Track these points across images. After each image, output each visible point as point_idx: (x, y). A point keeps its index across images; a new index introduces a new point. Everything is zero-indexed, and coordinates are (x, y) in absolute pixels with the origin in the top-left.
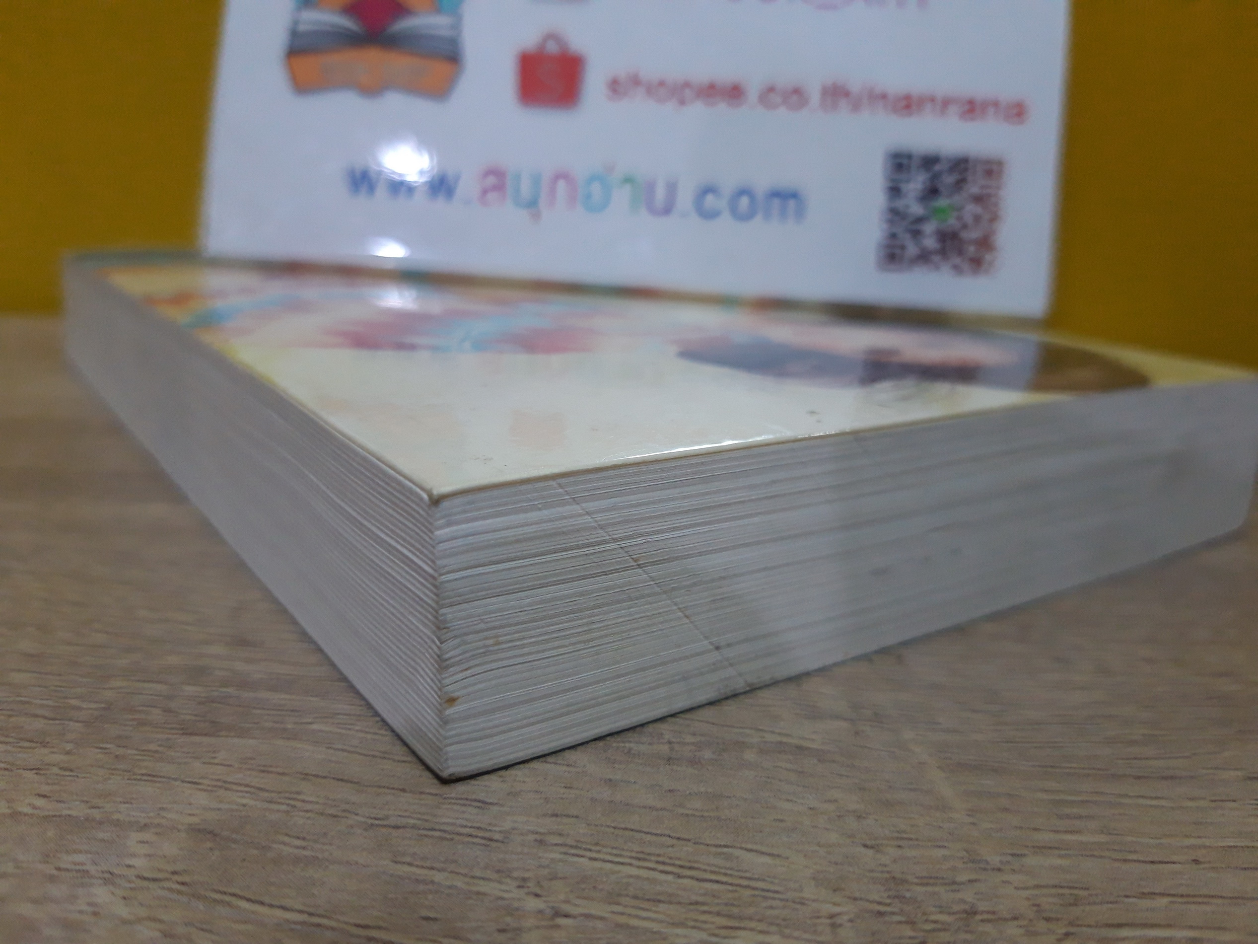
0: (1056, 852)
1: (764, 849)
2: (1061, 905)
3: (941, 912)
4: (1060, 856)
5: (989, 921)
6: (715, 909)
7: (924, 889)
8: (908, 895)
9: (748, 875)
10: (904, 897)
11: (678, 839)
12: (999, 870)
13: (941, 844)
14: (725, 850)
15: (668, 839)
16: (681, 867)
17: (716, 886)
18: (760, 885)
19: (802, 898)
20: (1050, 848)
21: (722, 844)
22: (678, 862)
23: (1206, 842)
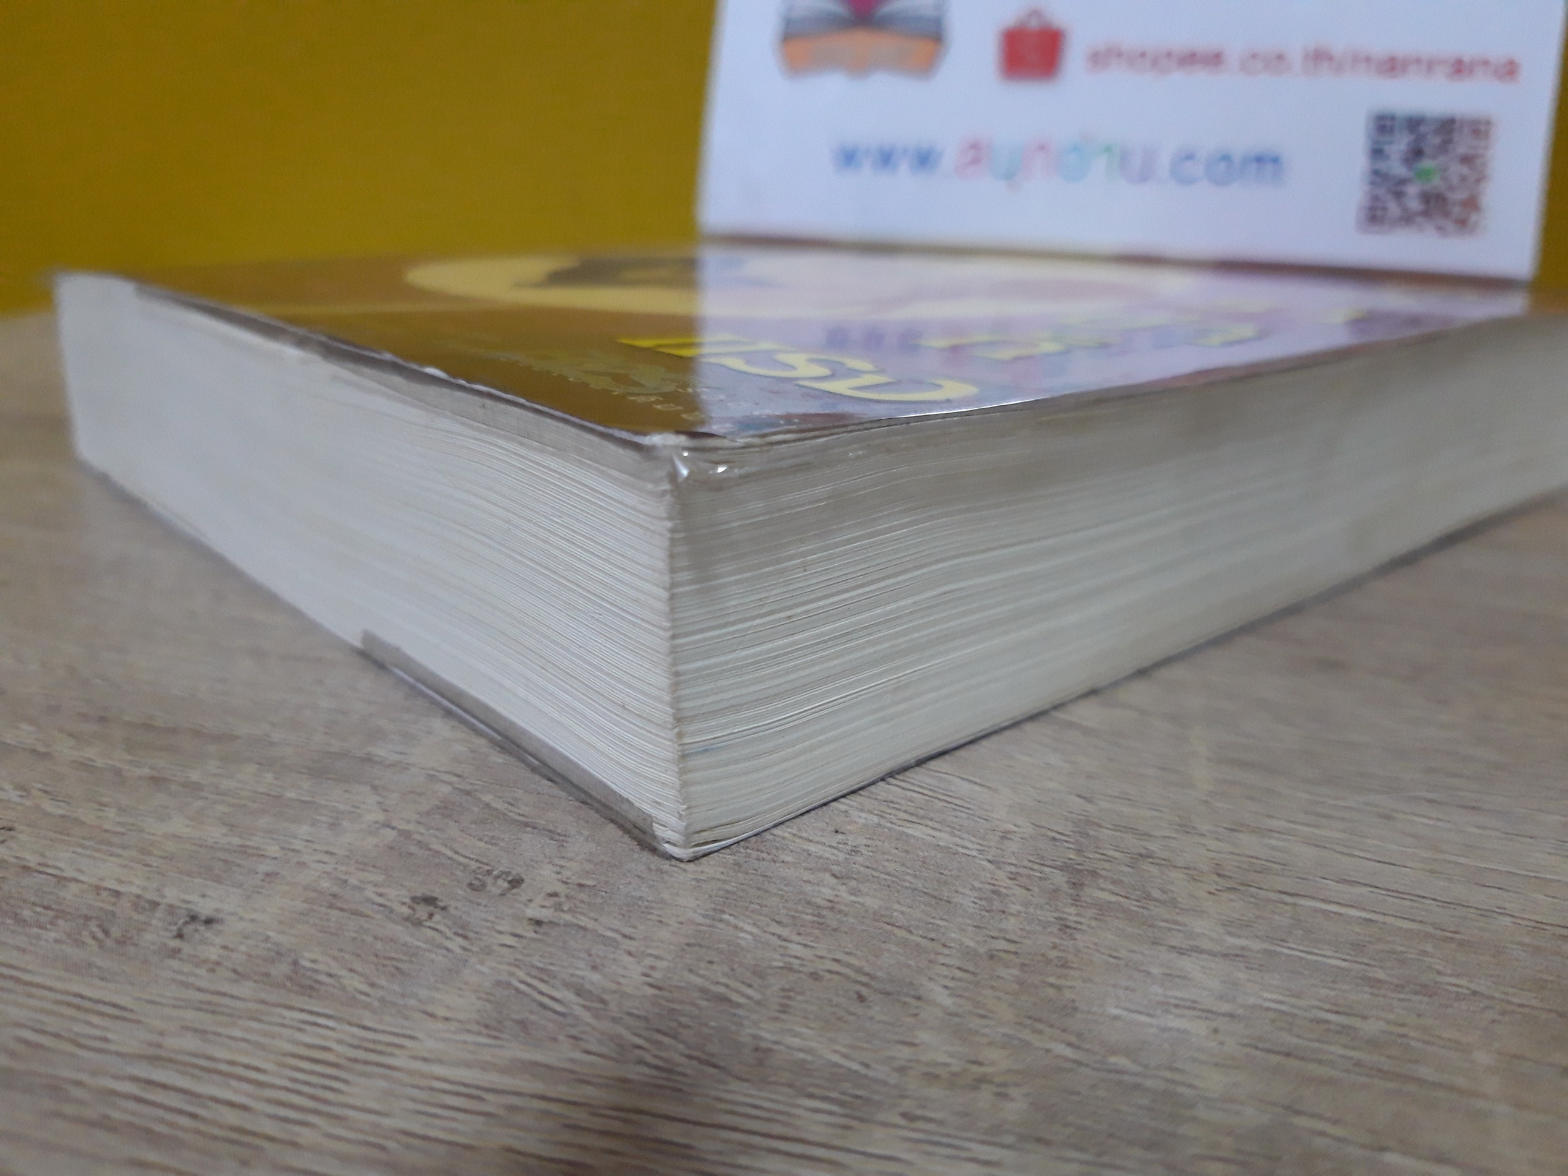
0: (1277, 835)
1: (977, 780)
2: (1245, 869)
3: (1115, 850)
4: (1279, 839)
5: (1157, 864)
6: (903, 808)
7: (1113, 833)
8: (1092, 833)
9: (950, 794)
10: (1088, 835)
12: (1202, 835)
13: (1159, 808)
14: (942, 775)
17: (916, 795)
18: (957, 801)
19: (988, 816)
20: (1274, 832)
21: (944, 771)
23: (1462, 860)
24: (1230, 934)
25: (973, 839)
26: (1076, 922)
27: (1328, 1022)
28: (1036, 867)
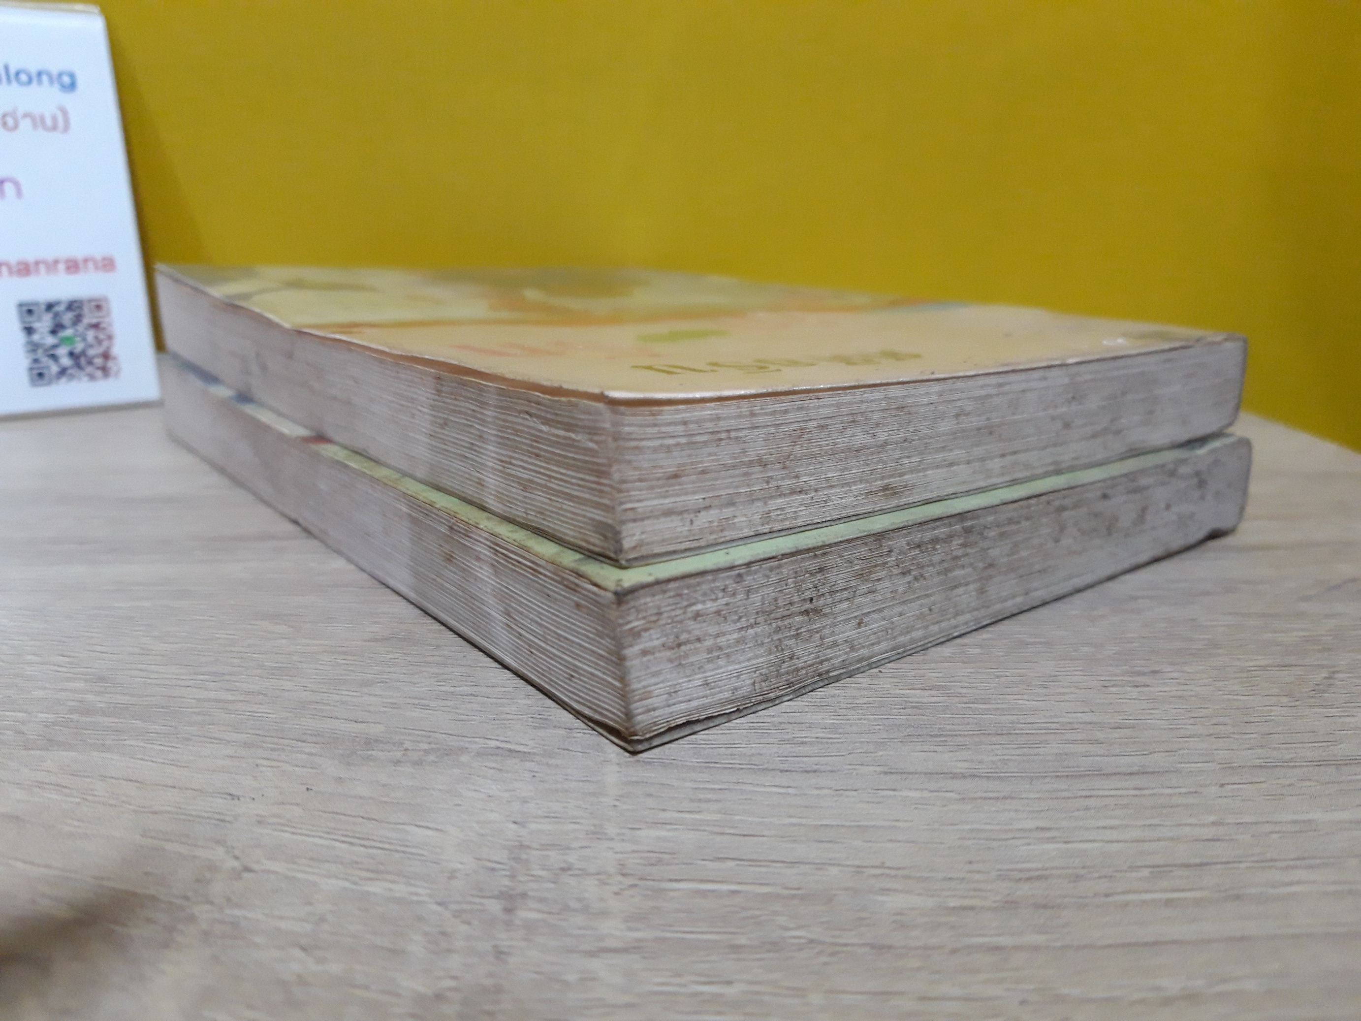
0: (668, 827)
1: (430, 825)
2: (644, 865)
3: (542, 869)
4: (669, 830)
5: (575, 875)
6: (366, 866)
7: (540, 853)
8: (524, 857)
9: (407, 843)
10: (520, 859)
11: (369, 819)
12: (611, 839)
13: (578, 821)
14: (401, 827)
15: (361, 819)
16: (358, 838)
17: (375, 851)
18: (413, 850)
19: (439, 859)
20: (666, 824)
21: (401, 821)
22: (357, 835)
23: (804, 821)
24: (630, 929)
25: (426, 885)
26: (510, 947)
27: (702, 993)
28: (478, 900)
